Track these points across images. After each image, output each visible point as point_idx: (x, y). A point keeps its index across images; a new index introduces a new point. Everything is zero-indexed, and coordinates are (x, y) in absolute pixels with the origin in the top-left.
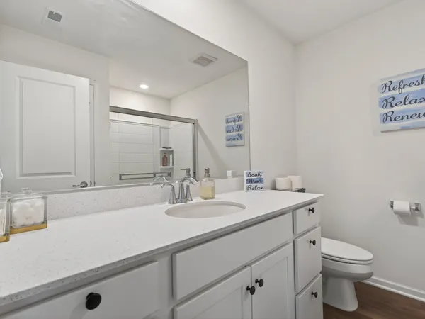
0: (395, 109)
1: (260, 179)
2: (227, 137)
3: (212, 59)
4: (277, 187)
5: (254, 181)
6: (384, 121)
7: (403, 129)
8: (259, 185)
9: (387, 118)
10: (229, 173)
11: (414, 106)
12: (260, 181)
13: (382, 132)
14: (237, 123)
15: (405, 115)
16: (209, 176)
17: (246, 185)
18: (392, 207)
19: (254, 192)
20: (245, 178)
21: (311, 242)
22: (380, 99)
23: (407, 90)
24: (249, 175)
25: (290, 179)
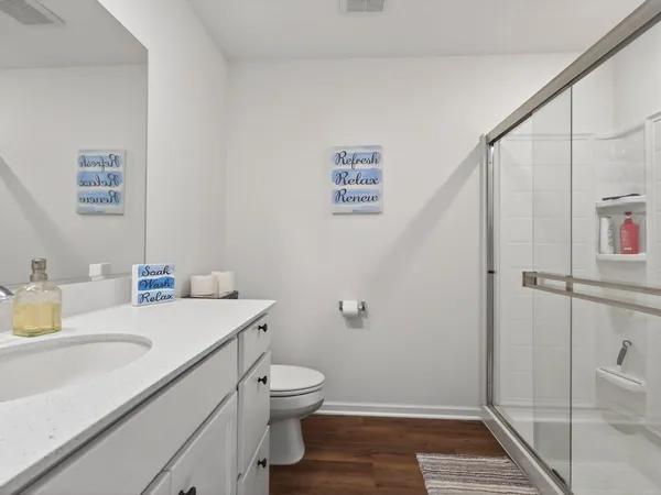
0: (347, 187)
1: (168, 279)
2: (79, 194)
3: (51, 17)
4: (194, 292)
5: (155, 285)
6: (337, 200)
7: (356, 212)
8: (165, 291)
9: (340, 197)
10: (95, 269)
11: (365, 187)
12: (167, 283)
13: (335, 214)
14: (107, 169)
15: (356, 195)
16: (45, 278)
17: (136, 292)
18: (341, 309)
19: (154, 305)
20: (136, 279)
21: (260, 380)
22: (335, 171)
23: (359, 166)
24: (146, 271)
25: (216, 277)
